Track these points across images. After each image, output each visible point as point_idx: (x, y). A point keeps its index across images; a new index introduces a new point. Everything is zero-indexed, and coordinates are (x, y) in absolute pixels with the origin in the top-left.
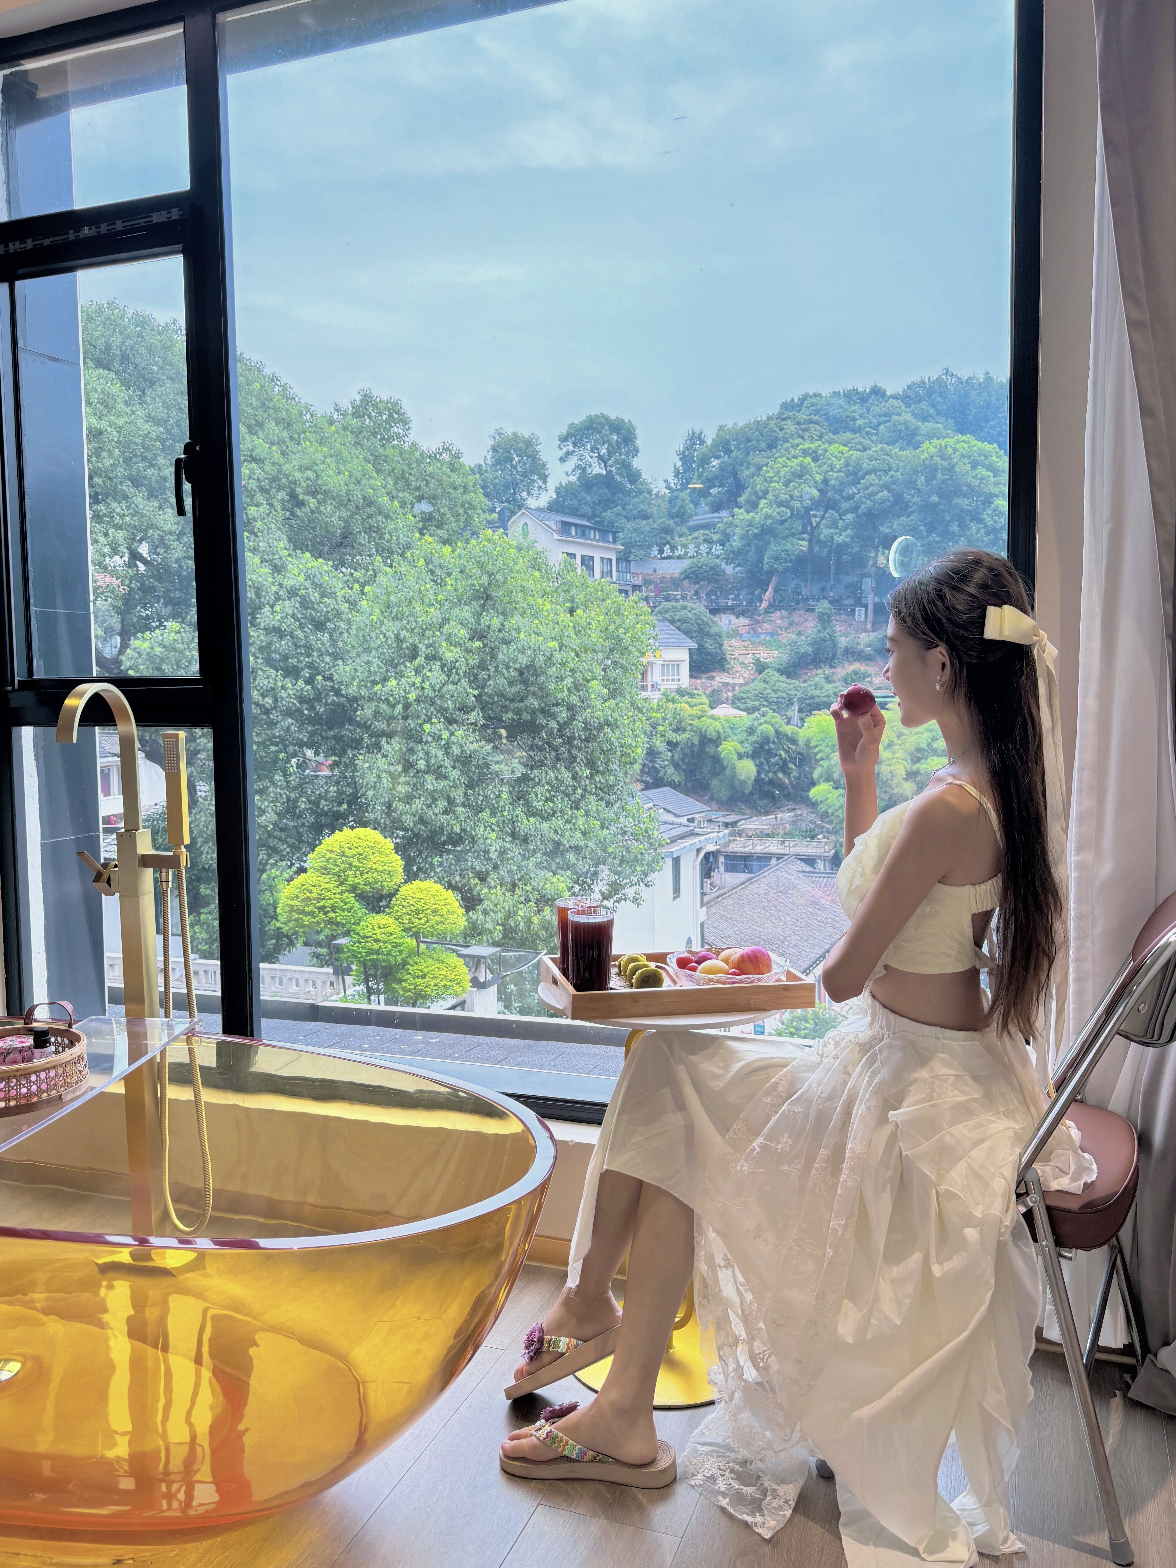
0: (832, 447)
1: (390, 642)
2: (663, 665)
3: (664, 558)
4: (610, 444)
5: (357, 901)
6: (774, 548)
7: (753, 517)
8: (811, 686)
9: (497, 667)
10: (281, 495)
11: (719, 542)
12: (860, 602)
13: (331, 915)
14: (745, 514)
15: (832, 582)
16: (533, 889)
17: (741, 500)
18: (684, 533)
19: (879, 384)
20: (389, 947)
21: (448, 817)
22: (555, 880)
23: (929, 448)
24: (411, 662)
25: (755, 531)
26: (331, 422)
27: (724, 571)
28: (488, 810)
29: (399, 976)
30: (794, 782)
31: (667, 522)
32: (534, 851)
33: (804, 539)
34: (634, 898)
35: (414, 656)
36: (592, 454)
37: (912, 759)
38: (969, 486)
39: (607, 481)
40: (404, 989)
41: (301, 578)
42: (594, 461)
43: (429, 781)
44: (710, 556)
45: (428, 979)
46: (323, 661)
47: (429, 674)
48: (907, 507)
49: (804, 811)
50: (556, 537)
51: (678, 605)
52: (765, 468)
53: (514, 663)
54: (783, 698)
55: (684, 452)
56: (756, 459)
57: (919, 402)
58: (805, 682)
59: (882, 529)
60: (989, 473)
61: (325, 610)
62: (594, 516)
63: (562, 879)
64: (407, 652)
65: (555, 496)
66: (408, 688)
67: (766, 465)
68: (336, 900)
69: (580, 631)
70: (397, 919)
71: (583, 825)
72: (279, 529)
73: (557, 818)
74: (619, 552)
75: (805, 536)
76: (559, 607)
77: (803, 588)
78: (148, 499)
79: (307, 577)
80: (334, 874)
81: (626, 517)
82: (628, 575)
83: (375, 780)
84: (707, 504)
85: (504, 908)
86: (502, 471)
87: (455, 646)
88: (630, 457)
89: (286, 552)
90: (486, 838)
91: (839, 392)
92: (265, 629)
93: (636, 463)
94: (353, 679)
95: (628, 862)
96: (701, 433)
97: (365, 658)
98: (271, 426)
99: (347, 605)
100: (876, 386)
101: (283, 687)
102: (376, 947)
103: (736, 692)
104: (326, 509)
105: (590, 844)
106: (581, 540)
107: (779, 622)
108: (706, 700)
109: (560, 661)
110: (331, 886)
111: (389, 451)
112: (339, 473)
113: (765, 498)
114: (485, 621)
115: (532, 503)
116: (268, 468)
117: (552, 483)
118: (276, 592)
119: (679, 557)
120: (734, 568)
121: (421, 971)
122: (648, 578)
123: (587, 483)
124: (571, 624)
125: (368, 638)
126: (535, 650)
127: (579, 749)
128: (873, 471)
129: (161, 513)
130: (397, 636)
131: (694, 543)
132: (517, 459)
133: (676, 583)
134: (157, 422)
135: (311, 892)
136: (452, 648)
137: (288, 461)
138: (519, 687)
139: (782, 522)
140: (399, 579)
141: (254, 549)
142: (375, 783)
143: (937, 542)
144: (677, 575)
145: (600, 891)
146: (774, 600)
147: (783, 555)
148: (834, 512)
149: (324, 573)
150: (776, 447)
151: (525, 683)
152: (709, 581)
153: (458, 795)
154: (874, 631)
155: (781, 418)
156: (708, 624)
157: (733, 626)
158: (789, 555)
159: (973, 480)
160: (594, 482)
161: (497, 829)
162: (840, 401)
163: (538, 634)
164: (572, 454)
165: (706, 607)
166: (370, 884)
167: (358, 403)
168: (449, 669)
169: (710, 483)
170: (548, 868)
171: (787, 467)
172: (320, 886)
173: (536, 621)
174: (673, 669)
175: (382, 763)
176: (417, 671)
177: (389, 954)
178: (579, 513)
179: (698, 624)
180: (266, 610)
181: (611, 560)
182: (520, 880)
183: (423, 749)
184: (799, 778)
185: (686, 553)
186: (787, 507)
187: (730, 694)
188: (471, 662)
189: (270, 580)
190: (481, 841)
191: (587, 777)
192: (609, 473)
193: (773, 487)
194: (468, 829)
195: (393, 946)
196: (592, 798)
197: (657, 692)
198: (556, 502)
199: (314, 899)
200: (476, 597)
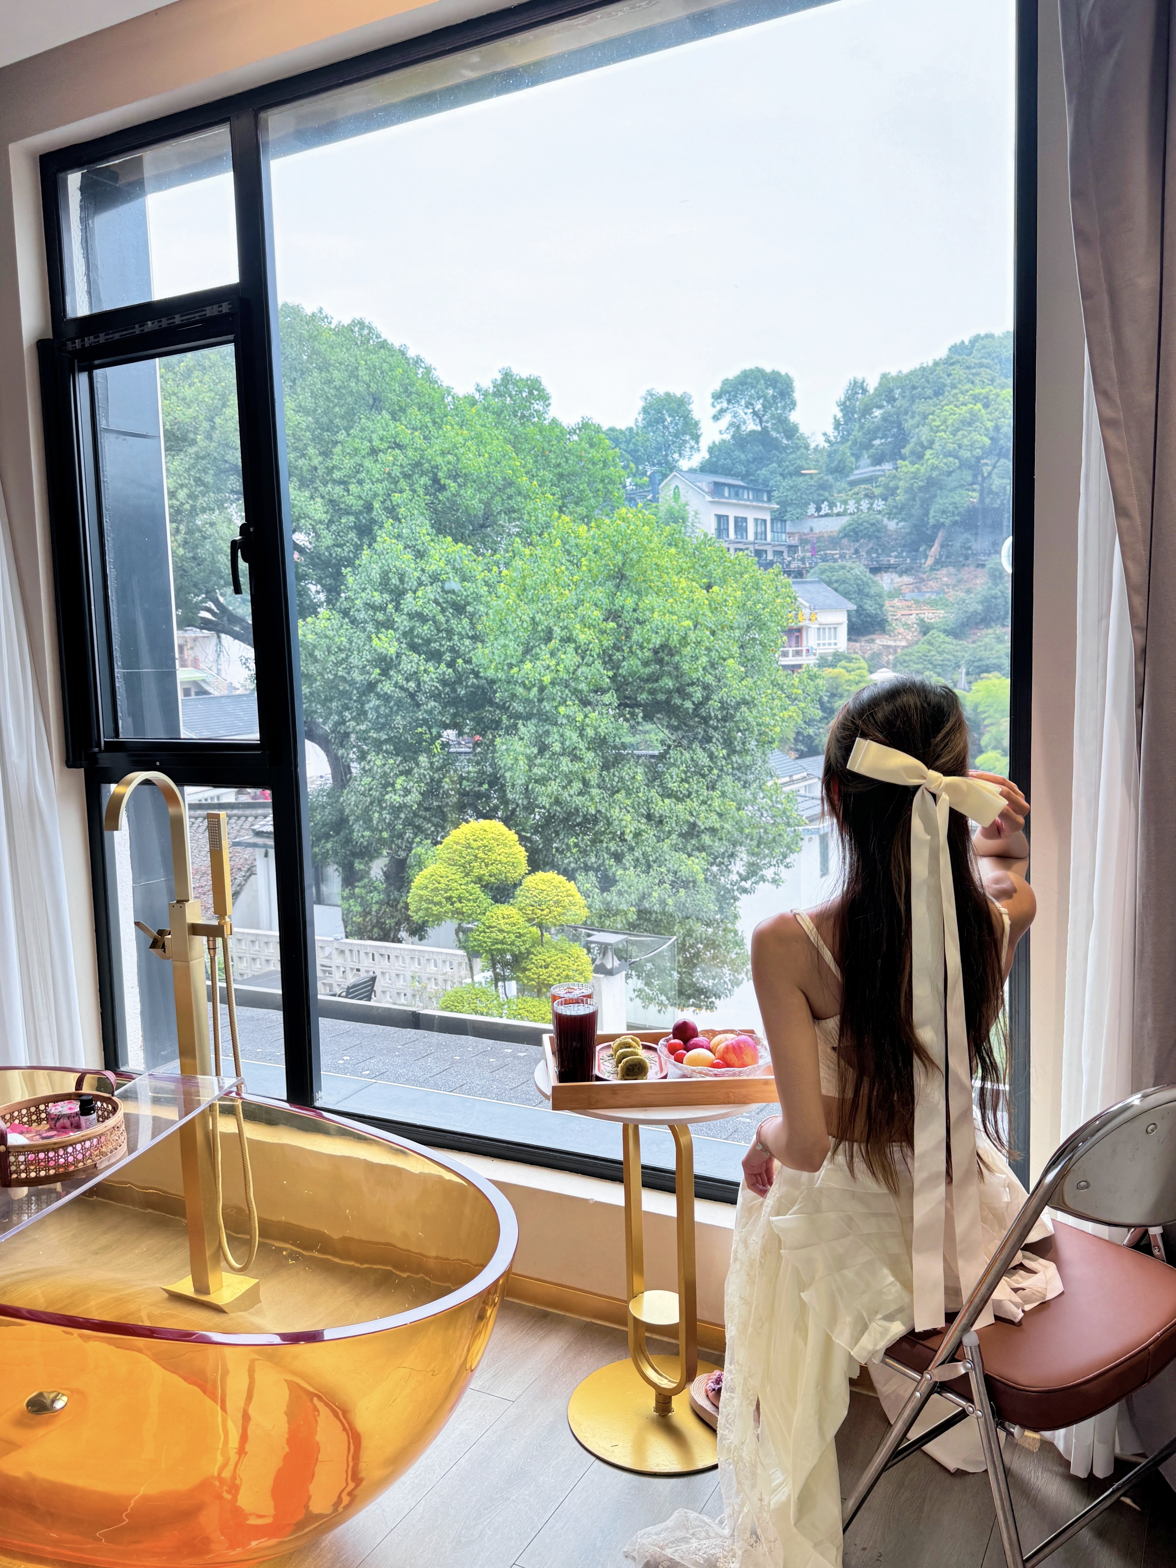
0: (1004, 392)
1: (525, 625)
2: (819, 629)
3: (822, 516)
4: (765, 400)
5: (483, 891)
6: (941, 502)
7: (918, 469)
8: (980, 646)
9: (631, 648)
10: (425, 480)
11: (881, 496)
13: (458, 905)
14: (909, 466)
16: (668, 871)
17: (906, 451)
18: (844, 489)
20: (513, 937)
21: (583, 799)
22: (690, 862)
24: (546, 644)
25: (920, 483)
26: (473, 403)
27: (886, 527)
28: (623, 792)
29: (524, 965)
31: (825, 478)
32: (669, 832)
33: (974, 490)
34: (773, 878)
35: (548, 639)
36: (746, 410)
39: (762, 437)
40: (527, 977)
41: (442, 564)
42: (749, 418)
43: (564, 763)
44: (871, 512)
45: (550, 969)
46: (463, 644)
47: (563, 656)
50: (709, 498)
51: (836, 565)
52: (931, 417)
53: (648, 643)
54: (949, 660)
55: (844, 403)
56: (920, 407)
58: (974, 642)
61: (465, 593)
62: (748, 474)
63: (697, 861)
64: (542, 634)
65: (707, 456)
66: (543, 671)
67: (933, 413)
68: (462, 890)
69: (716, 608)
70: (520, 910)
71: (719, 806)
72: (423, 514)
73: (692, 800)
74: (774, 512)
75: (975, 486)
76: (694, 584)
77: (973, 542)
78: (299, 489)
79: (448, 562)
80: (460, 865)
81: (782, 475)
82: (784, 535)
83: (513, 762)
84: (869, 457)
85: (637, 890)
86: (654, 432)
87: (589, 629)
88: (787, 412)
89: (428, 538)
90: (622, 820)
92: (408, 614)
93: (794, 417)
94: (491, 662)
95: (765, 844)
96: (864, 382)
97: (502, 641)
98: (413, 411)
99: (486, 588)
101: (425, 671)
102: (501, 937)
103: (898, 655)
104: (466, 492)
105: (726, 826)
106: (734, 501)
107: (945, 579)
108: (864, 664)
109: (694, 640)
110: (457, 877)
111: (530, 429)
112: (479, 455)
113: (931, 448)
114: (619, 601)
115: (684, 464)
116: (410, 453)
117: (705, 443)
118: (419, 578)
119: (838, 515)
120: (897, 524)
121: (544, 961)
122: (804, 537)
123: (741, 440)
124: (706, 602)
125: (505, 622)
126: (669, 630)
127: (715, 729)
129: (312, 502)
130: (533, 619)
131: (855, 499)
132: (669, 420)
133: (834, 541)
134: (307, 412)
135: (439, 883)
136: (586, 629)
137: (431, 446)
138: (654, 667)
139: (950, 474)
140: (535, 562)
141: (399, 536)
142: (513, 765)
144: (835, 534)
145: (738, 872)
146: (941, 556)
147: (951, 508)
148: (1006, 461)
149: (464, 557)
150: (942, 394)
151: (660, 662)
152: (870, 538)
153: (593, 777)
155: (949, 362)
156: (867, 584)
157: (896, 585)
158: (957, 508)
160: (748, 439)
161: (631, 810)
163: (671, 613)
164: (725, 411)
165: (866, 566)
166: (494, 875)
167: (499, 382)
168: (582, 651)
169: (873, 433)
170: (683, 850)
171: (954, 414)
172: (447, 877)
173: (671, 600)
174: (830, 633)
175: (518, 746)
176: (552, 654)
177: (513, 943)
178: (733, 472)
179: (858, 585)
180: (408, 595)
181: (765, 521)
182: (655, 862)
183: (558, 731)
185: (846, 510)
186: (956, 457)
187: (891, 657)
188: (606, 644)
189: (413, 566)
190: (617, 822)
191: (724, 758)
192: (765, 429)
193: (940, 437)
194: (603, 811)
195: (516, 937)
196: (728, 779)
197: (812, 657)
198: (709, 461)
199: (442, 890)
200: (610, 577)
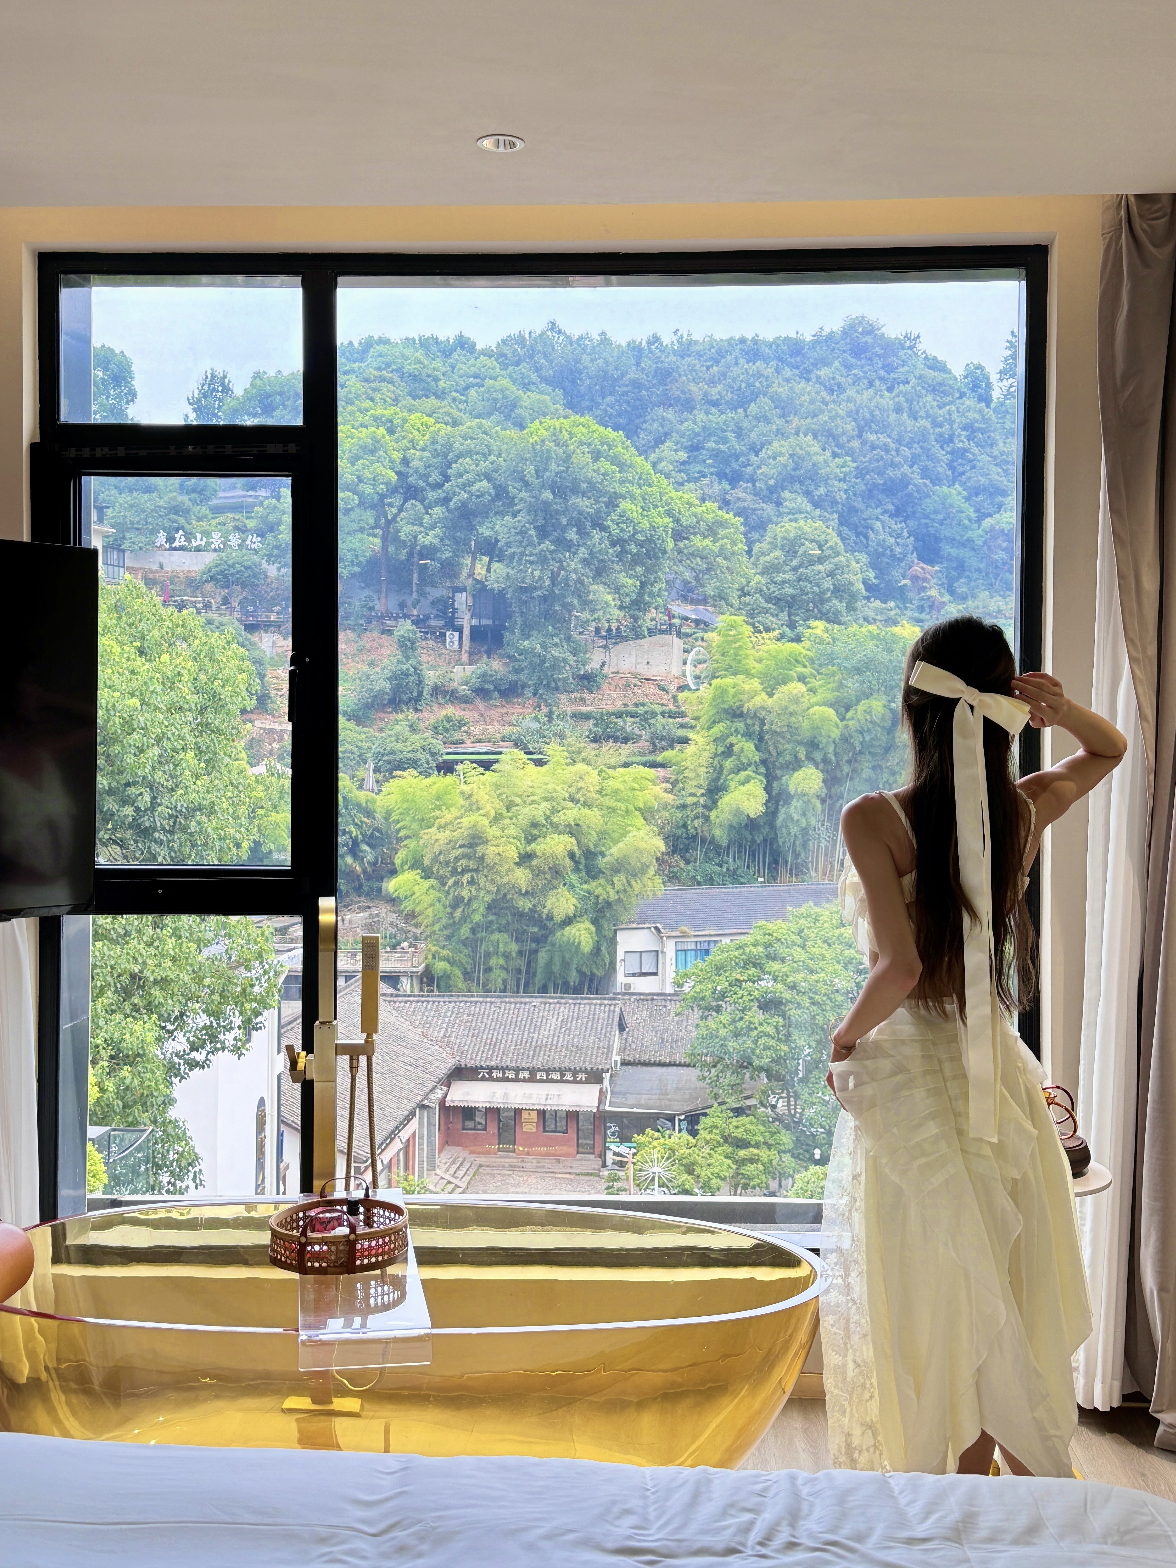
0: (413, 417)
3: (175, 549)
8: (390, 736)
11: (256, 531)
12: (451, 624)
15: (415, 595)
18: (206, 516)
19: (466, 334)
23: (538, 430)
27: (265, 573)
30: (369, 870)
31: (180, 498)
33: (375, 536)
34: (235, 1046)
37: (526, 838)
38: (589, 482)
44: (244, 551)
48: (512, 504)
49: (382, 910)
54: (351, 752)
55: (199, 400)
57: (518, 364)
58: (381, 730)
59: (480, 530)
60: (614, 467)
74: (107, 537)
75: (377, 531)
77: (376, 602)
82: (122, 570)
88: (123, 403)
91: (414, 340)
93: (131, 411)
96: (225, 377)
100: (461, 336)
119: (198, 549)
120: (279, 569)
122: (151, 576)
128: (469, 453)
131: (220, 531)
133: (194, 584)
143: (552, 552)
144: (195, 574)
147: (349, 556)
148: (417, 503)
152: (244, 586)
154: (470, 665)
157: (280, 650)
158: (357, 556)
159: (594, 475)
162: (417, 354)
165: (240, 621)
171: (352, 438)
184: (375, 863)
185: (208, 544)
